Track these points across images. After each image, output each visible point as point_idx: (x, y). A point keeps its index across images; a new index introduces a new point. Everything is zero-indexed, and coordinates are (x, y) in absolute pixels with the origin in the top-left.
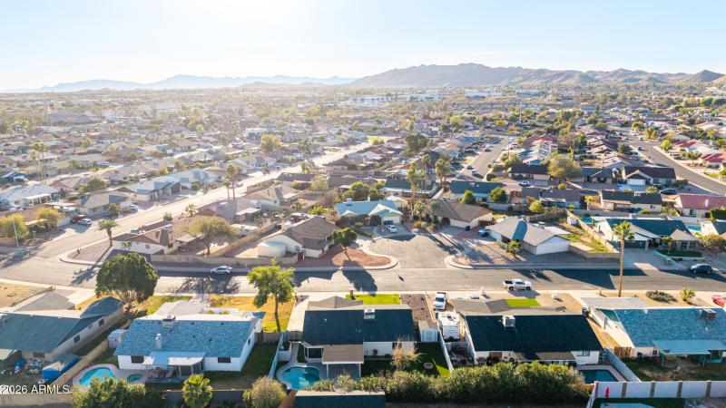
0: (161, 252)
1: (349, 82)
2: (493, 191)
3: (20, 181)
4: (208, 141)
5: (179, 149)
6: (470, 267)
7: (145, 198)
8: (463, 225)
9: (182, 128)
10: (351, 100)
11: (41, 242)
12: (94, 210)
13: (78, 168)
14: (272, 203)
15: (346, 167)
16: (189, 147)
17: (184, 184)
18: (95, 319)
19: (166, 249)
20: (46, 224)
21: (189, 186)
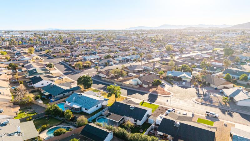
0: (105, 77)
1: (230, 27)
2: (241, 75)
3: (95, 54)
4: (152, 47)
5: (142, 48)
6: (201, 103)
7: (117, 62)
8: (215, 87)
9: (149, 42)
10: (223, 34)
11: (84, 70)
12: (102, 63)
13: (110, 52)
14: (150, 68)
15: (190, 59)
16: (145, 48)
17: (131, 59)
18: (71, 91)
19: (107, 77)
20: (88, 66)
21: (133, 60)
